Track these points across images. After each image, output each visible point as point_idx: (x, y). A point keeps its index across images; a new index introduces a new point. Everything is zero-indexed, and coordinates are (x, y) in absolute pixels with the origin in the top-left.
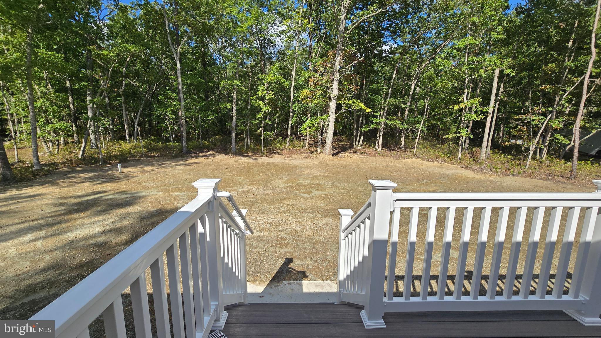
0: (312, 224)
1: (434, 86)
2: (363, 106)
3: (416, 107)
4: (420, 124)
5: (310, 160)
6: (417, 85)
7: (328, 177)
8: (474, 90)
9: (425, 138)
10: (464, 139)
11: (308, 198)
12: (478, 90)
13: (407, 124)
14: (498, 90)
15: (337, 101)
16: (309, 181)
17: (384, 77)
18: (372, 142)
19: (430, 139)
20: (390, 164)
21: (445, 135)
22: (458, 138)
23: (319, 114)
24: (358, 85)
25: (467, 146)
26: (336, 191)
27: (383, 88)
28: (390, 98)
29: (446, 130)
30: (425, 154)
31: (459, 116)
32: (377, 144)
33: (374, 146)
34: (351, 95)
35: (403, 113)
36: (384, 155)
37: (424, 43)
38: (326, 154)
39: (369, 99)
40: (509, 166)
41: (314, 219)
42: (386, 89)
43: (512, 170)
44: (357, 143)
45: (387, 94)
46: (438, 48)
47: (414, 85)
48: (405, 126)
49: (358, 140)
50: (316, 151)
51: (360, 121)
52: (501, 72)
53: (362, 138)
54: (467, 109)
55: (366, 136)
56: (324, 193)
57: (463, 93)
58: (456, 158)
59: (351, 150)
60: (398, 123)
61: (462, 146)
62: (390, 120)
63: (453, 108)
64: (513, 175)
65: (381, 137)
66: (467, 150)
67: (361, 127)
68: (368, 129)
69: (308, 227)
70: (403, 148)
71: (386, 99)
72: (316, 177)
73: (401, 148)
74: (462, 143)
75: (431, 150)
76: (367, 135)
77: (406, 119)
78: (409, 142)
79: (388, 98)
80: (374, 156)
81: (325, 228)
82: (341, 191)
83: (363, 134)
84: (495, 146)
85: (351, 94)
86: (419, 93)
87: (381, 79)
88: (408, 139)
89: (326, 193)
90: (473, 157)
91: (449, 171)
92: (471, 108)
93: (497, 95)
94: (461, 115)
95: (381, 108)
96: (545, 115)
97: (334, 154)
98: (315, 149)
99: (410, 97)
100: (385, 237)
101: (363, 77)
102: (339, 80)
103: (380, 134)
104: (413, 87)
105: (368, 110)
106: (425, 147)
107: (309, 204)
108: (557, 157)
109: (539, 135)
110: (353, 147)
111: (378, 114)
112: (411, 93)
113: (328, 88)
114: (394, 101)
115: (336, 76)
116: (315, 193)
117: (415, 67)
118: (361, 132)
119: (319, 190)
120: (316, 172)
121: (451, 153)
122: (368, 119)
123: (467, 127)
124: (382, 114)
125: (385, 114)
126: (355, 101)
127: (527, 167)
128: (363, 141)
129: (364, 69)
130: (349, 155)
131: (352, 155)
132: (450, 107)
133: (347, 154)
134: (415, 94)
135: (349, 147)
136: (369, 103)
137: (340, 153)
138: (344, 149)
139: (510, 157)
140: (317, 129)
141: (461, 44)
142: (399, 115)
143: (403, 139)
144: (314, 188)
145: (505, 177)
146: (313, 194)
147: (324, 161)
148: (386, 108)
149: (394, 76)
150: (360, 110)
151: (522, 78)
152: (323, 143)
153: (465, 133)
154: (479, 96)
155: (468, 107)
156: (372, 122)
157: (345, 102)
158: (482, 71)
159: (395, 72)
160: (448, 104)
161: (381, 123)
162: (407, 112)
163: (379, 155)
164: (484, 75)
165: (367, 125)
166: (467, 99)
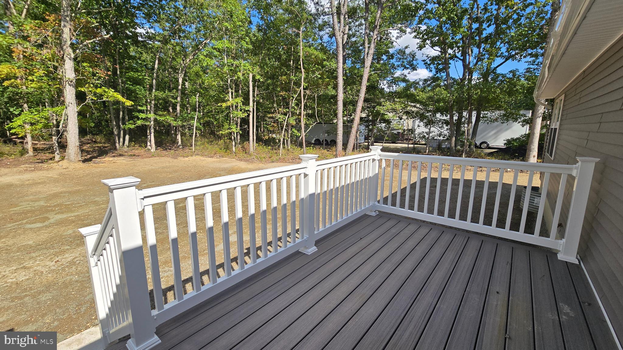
0: (54, 263)
1: (203, 83)
2: (119, 97)
3: (188, 103)
4: (194, 120)
5: (41, 172)
6: (184, 80)
7: (78, 192)
8: (237, 91)
9: (203, 135)
10: (235, 135)
11: (40, 229)
12: (240, 91)
13: (181, 121)
14: (254, 91)
15: (76, 87)
16: (42, 203)
17: (145, 65)
18: (142, 142)
19: (208, 135)
20: (168, 165)
21: (219, 131)
22: (231, 133)
23: (46, 104)
24: (109, 71)
25: (239, 141)
26: (93, 208)
27: (145, 77)
28: (156, 90)
29: (220, 126)
30: (204, 151)
31: (228, 114)
32: (149, 144)
33: (146, 147)
34: (99, 82)
35: (175, 109)
36: (158, 156)
37: (185, 36)
38: (71, 161)
39: (128, 89)
40: (270, 155)
41: (56, 255)
42: (149, 80)
43: (272, 158)
44: (121, 144)
45: (151, 86)
46: (199, 44)
47: (181, 79)
48: (179, 123)
49: (121, 140)
50: (51, 159)
51: (121, 116)
52: (254, 77)
53: (127, 137)
54: (234, 107)
55: (133, 134)
56: (73, 215)
57: (228, 92)
58: (231, 151)
59: (113, 153)
60: (170, 119)
61: (235, 141)
62: (160, 115)
63: (221, 106)
64: (273, 162)
65: (152, 135)
66: (240, 144)
67: (124, 123)
68: (133, 126)
69: (44, 270)
70: (181, 147)
71: (150, 90)
72: (56, 196)
73: (178, 147)
74: (234, 138)
75: (210, 147)
76: (135, 133)
77: (179, 115)
78: (187, 140)
79: (154, 90)
80: (147, 157)
81: (78, 262)
82: (103, 206)
83: (128, 132)
84: (259, 140)
85: (98, 80)
86: (189, 88)
87: (141, 67)
88: (185, 136)
89: (76, 214)
90: (245, 150)
91: (227, 164)
92: (236, 107)
93: (254, 96)
94: (230, 113)
95: (146, 102)
96: (285, 114)
97: (85, 161)
98: (51, 156)
99: (179, 92)
100: (138, 242)
101: (115, 60)
102: (75, 59)
103: (150, 131)
104: (180, 81)
105: (129, 103)
106: (203, 144)
107: (44, 236)
108: (296, 146)
109: (284, 129)
110: (115, 149)
111: (144, 108)
112: (180, 87)
113: (56, 68)
114: (161, 94)
115: (66, 53)
116: (54, 218)
117: (179, 60)
118: (124, 130)
119: (62, 213)
120: (54, 189)
121: (227, 148)
122: (131, 114)
123: (237, 124)
124: (149, 108)
125: (153, 109)
126: (107, 90)
127: (281, 155)
128: (130, 140)
129: (115, 51)
130: (111, 159)
131: (116, 158)
132: (219, 105)
133: (107, 159)
134: (184, 89)
135: (110, 149)
136: (128, 94)
137: (96, 157)
138: (102, 153)
139: (269, 147)
140: (46, 126)
141: (219, 45)
142: (171, 111)
143: (179, 137)
144: (53, 211)
145: (268, 164)
146: (52, 221)
147: (69, 171)
148: (153, 102)
149: (156, 66)
150: (117, 102)
151: (269, 85)
152: (63, 146)
153: (235, 129)
154: (241, 96)
155: (234, 106)
156: (138, 119)
157: (90, 89)
158: (240, 74)
159: (157, 62)
160: (217, 101)
161: (150, 119)
162: (178, 108)
163: (153, 156)
164: (242, 78)
165: (131, 122)
166: (232, 98)
